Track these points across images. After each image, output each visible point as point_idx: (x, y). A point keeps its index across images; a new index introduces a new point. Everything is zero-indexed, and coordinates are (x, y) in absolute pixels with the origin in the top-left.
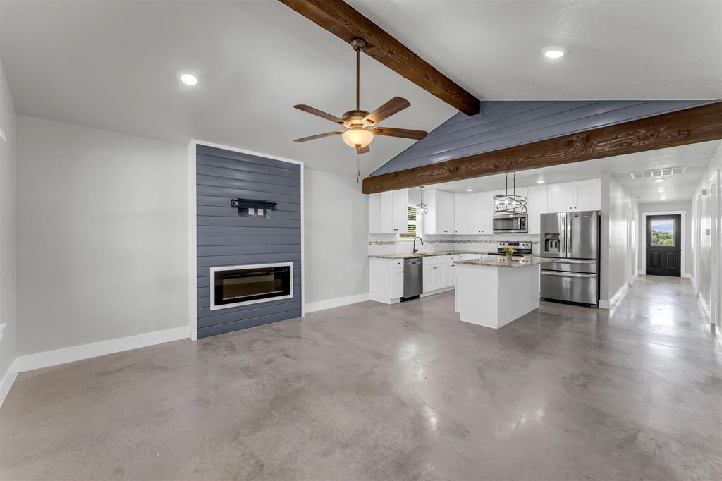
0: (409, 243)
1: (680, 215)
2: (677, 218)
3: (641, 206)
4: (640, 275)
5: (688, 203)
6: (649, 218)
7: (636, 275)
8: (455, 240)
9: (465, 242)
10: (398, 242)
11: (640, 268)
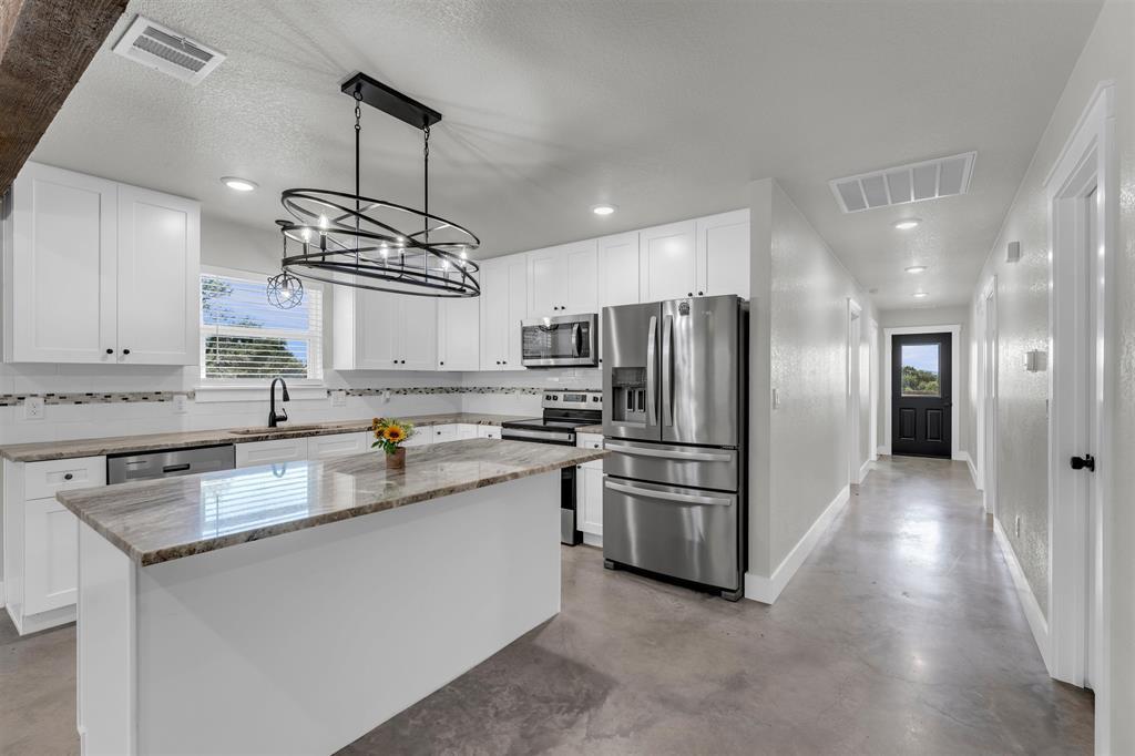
0: (258, 397)
1: (950, 334)
2: (944, 340)
3: (884, 315)
4: (881, 457)
5: (963, 309)
6: (898, 341)
7: (873, 457)
8: (464, 385)
9: (481, 391)
10: (191, 396)
11: (880, 442)
